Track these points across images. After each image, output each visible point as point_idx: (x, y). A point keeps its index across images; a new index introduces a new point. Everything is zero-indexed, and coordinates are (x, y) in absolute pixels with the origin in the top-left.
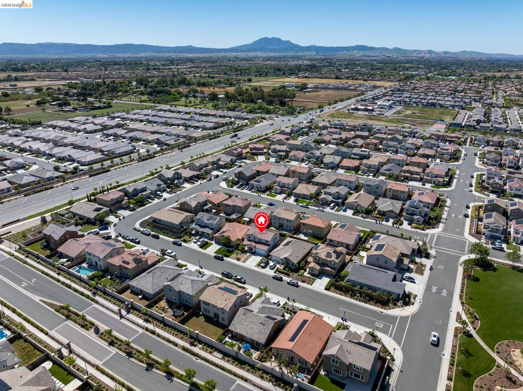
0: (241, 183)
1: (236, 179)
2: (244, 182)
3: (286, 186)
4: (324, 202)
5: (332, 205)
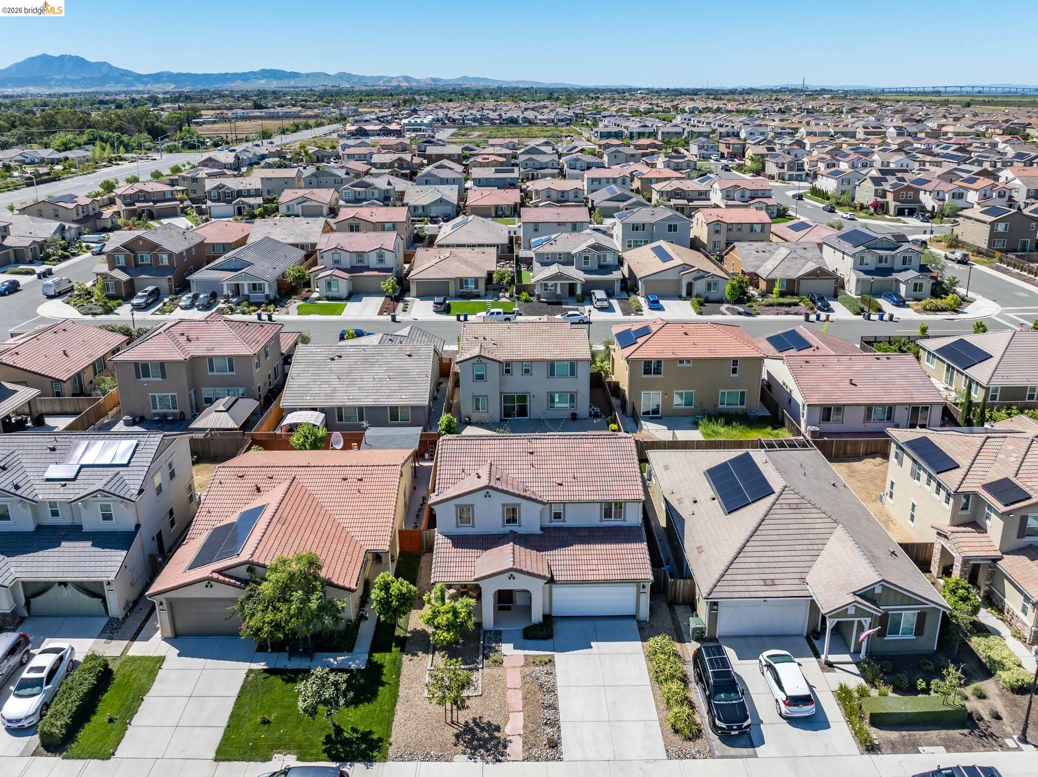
0: (150, 288)
1: (123, 277)
2: (164, 283)
3: (373, 261)
4: (559, 292)
5: (600, 294)
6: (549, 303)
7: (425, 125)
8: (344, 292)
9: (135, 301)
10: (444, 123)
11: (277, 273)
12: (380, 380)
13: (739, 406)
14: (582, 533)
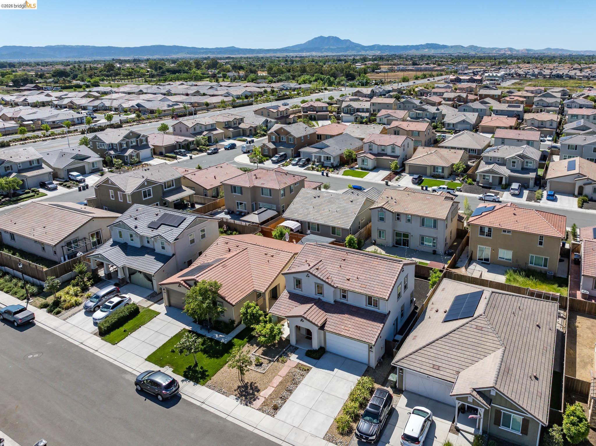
0: (282, 154)
2: (290, 151)
4: (491, 181)
5: (515, 186)
6: (483, 187)
7: (498, 77)
8: (370, 166)
9: (274, 159)
10: (513, 77)
11: (339, 152)
12: (333, 212)
13: (543, 267)
14: (354, 310)
